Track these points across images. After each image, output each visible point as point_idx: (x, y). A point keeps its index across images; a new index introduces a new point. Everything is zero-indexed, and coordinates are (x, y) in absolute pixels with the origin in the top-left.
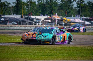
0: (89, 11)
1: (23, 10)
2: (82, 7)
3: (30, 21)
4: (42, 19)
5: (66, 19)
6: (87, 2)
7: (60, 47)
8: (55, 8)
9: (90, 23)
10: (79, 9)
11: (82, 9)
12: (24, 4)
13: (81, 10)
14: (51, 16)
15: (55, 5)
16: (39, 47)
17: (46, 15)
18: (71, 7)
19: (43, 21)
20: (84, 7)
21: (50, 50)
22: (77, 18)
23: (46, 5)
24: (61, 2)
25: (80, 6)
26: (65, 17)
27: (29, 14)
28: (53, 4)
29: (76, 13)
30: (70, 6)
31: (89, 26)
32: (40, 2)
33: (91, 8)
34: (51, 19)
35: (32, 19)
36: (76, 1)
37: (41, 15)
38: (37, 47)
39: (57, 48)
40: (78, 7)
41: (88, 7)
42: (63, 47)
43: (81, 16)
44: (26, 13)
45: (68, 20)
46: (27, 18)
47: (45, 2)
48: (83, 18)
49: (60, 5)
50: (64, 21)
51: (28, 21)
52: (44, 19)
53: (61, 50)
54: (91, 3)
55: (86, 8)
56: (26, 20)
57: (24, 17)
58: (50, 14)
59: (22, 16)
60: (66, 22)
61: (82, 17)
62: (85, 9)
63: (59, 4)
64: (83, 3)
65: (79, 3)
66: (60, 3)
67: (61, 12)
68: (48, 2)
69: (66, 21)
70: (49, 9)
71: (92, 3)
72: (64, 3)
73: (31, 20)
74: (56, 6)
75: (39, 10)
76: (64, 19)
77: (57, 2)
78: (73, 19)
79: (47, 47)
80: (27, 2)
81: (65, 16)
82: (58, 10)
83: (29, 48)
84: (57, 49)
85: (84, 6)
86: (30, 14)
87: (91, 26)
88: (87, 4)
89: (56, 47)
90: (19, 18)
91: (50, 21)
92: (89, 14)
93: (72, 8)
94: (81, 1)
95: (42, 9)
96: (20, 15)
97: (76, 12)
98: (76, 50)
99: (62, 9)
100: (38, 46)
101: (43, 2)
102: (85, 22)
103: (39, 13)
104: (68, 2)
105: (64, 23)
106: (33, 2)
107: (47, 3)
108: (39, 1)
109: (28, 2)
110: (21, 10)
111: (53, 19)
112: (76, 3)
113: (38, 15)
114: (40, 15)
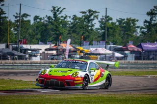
0: (120, 35)
1: (10, 34)
2: (108, 28)
3: (22, 54)
4: (41, 50)
5: (81, 48)
6: (117, 20)
7: (72, 96)
8: (64, 30)
9: (122, 56)
10: (103, 31)
11: (108, 31)
12: (10, 25)
13: (108, 33)
14: (56, 45)
15: (63, 25)
16: (37, 98)
17: (48, 43)
18: (90, 28)
19: (44, 53)
20: (111, 28)
21: (56, 102)
22: (100, 47)
23: (48, 25)
24: (72, 21)
25: (105, 27)
26: (81, 46)
27: (19, 41)
28: (59, 25)
29: (99, 39)
30: (88, 26)
31: (121, 60)
32: (38, 20)
33: (124, 29)
34: (57, 49)
35: (25, 51)
36: (97, 19)
37: (40, 42)
38: (35, 98)
39: (68, 99)
40: (102, 28)
41: (119, 28)
42: (78, 96)
43: (107, 43)
44: (15, 40)
45: (86, 50)
46: (15, 49)
47: (46, 21)
48: (110, 47)
49: (71, 25)
50: (78, 52)
51: (18, 54)
52: (46, 50)
53: (76, 101)
54: (123, 22)
55: (115, 29)
56: (15, 52)
57: (11, 47)
58: (54, 41)
59: (7, 44)
60: (82, 54)
61: (109, 44)
62: (114, 32)
63: (69, 24)
64: (110, 22)
65: (104, 21)
66: (70, 21)
67: (74, 37)
68: (51, 20)
69: (81, 52)
70: (54, 33)
71: (125, 20)
72: (77, 22)
73: (23, 51)
74: (64, 27)
75: (37, 34)
76: (79, 49)
77: (66, 20)
78: (94, 49)
79: (52, 97)
80: (15, 21)
81: (81, 44)
82: (68, 34)
83: (21, 100)
84: (68, 101)
85: (112, 26)
86: (21, 41)
87: (124, 59)
88: (117, 24)
89: (66, 97)
90: (3, 49)
91: (54, 52)
92: (121, 39)
93: (92, 30)
94: (107, 19)
95: (42, 32)
96: (4, 43)
97: (99, 37)
98: (101, 102)
99: (74, 32)
100: (37, 96)
101: (42, 21)
102: (113, 54)
103: (37, 39)
104: (85, 19)
105: (78, 56)
106: (26, 21)
107: (49, 22)
108: (36, 19)
109: (18, 20)
110: (6, 34)
111: (61, 50)
112: (99, 21)
113: (34, 44)
114: (38, 44)
